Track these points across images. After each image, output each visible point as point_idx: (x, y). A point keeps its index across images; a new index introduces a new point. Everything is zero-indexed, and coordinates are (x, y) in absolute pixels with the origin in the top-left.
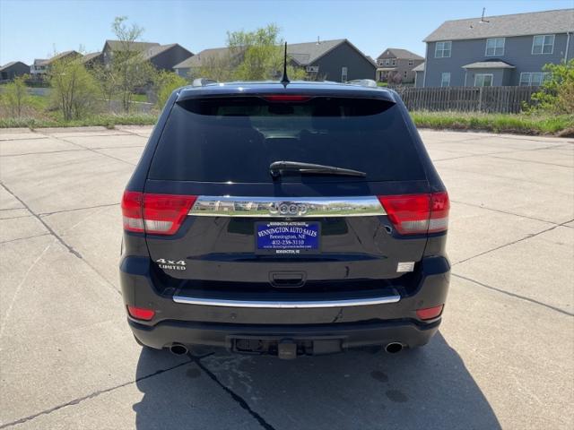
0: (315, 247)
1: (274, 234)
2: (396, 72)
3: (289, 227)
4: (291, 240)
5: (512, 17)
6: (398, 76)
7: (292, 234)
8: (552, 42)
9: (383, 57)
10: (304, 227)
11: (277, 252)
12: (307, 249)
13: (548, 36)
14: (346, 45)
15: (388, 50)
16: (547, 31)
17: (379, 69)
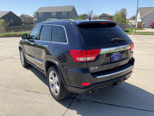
0: (121, 58)
1: (114, 56)
2: (26, 21)
3: (116, 54)
4: (117, 57)
5: (56, 7)
6: (26, 22)
7: (117, 55)
8: (66, 14)
9: (21, 16)
10: (118, 53)
11: (115, 60)
12: (119, 58)
13: (65, 12)
14: (11, 13)
15: (22, 15)
16: (65, 11)
17: (22, 20)
